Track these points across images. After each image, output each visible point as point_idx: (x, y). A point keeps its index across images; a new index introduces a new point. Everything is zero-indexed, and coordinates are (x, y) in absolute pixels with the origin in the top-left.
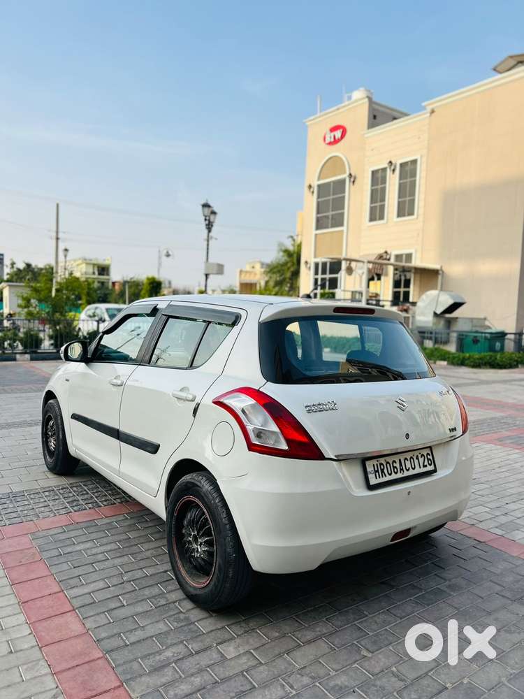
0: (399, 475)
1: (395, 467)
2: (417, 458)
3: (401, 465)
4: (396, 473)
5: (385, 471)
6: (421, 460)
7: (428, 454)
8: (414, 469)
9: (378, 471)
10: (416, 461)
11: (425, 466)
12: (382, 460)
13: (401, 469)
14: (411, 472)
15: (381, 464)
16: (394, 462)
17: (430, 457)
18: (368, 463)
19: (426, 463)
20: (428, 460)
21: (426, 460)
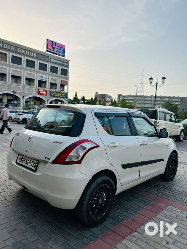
0: (25, 164)
1: (25, 161)
2: (32, 162)
3: (27, 161)
4: (24, 163)
5: (22, 160)
6: (33, 164)
7: (36, 163)
8: (29, 165)
9: (20, 159)
10: (31, 163)
11: (33, 167)
12: (23, 157)
13: (26, 163)
14: (28, 166)
15: (22, 158)
16: (25, 159)
17: (36, 165)
18: (19, 155)
19: (34, 166)
20: (35, 165)
21: (34, 165)
